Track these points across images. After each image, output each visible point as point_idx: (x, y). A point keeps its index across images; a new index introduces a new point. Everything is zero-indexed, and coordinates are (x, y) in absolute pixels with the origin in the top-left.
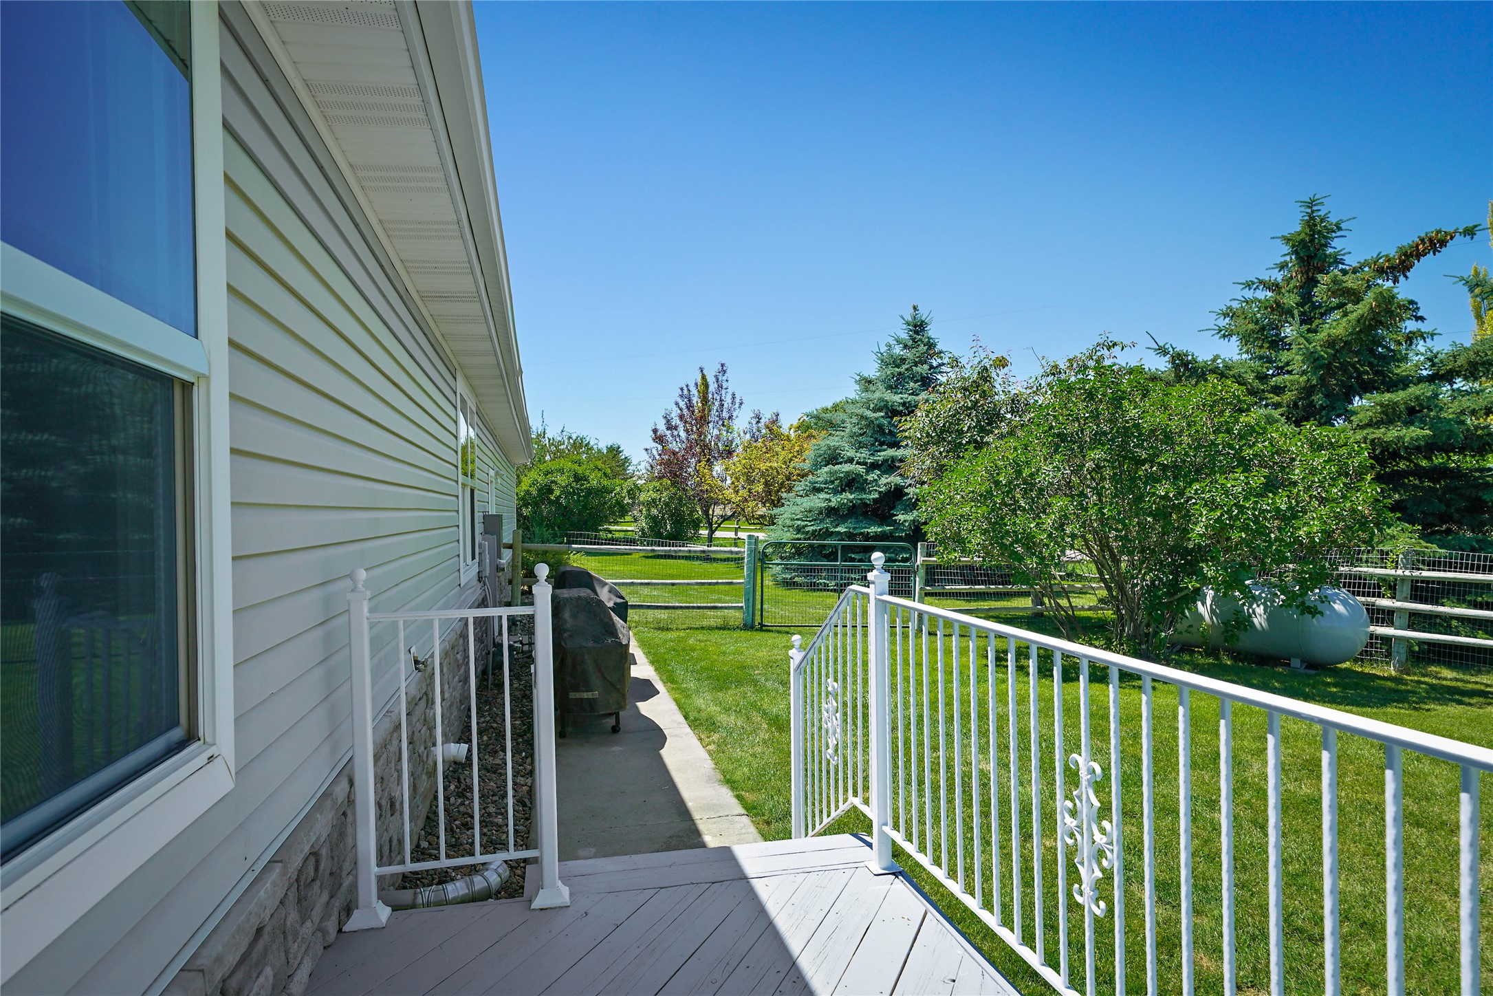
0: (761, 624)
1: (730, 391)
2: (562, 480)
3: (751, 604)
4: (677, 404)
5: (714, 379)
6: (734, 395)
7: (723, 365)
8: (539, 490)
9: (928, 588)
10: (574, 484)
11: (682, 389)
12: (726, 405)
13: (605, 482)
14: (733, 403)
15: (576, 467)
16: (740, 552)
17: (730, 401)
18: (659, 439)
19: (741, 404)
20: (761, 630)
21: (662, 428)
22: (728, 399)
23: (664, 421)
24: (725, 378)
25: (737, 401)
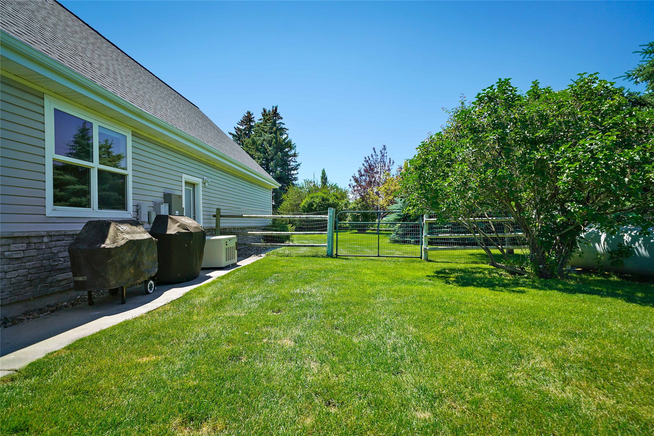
0: (336, 255)
1: (388, 157)
2: (317, 200)
3: (330, 244)
4: (363, 165)
5: (380, 153)
6: (390, 159)
7: (384, 146)
8: (308, 205)
9: (429, 236)
10: (322, 202)
11: (365, 158)
12: (386, 164)
13: (336, 201)
14: (390, 162)
15: (323, 195)
16: (326, 217)
17: (389, 162)
18: (356, 180)
19: (393, 163)
20: (337, 257)
21: (357, 176)
22: (388, 161)
23: (358, 173)
24: (385, 152)
25: (392, 162)
